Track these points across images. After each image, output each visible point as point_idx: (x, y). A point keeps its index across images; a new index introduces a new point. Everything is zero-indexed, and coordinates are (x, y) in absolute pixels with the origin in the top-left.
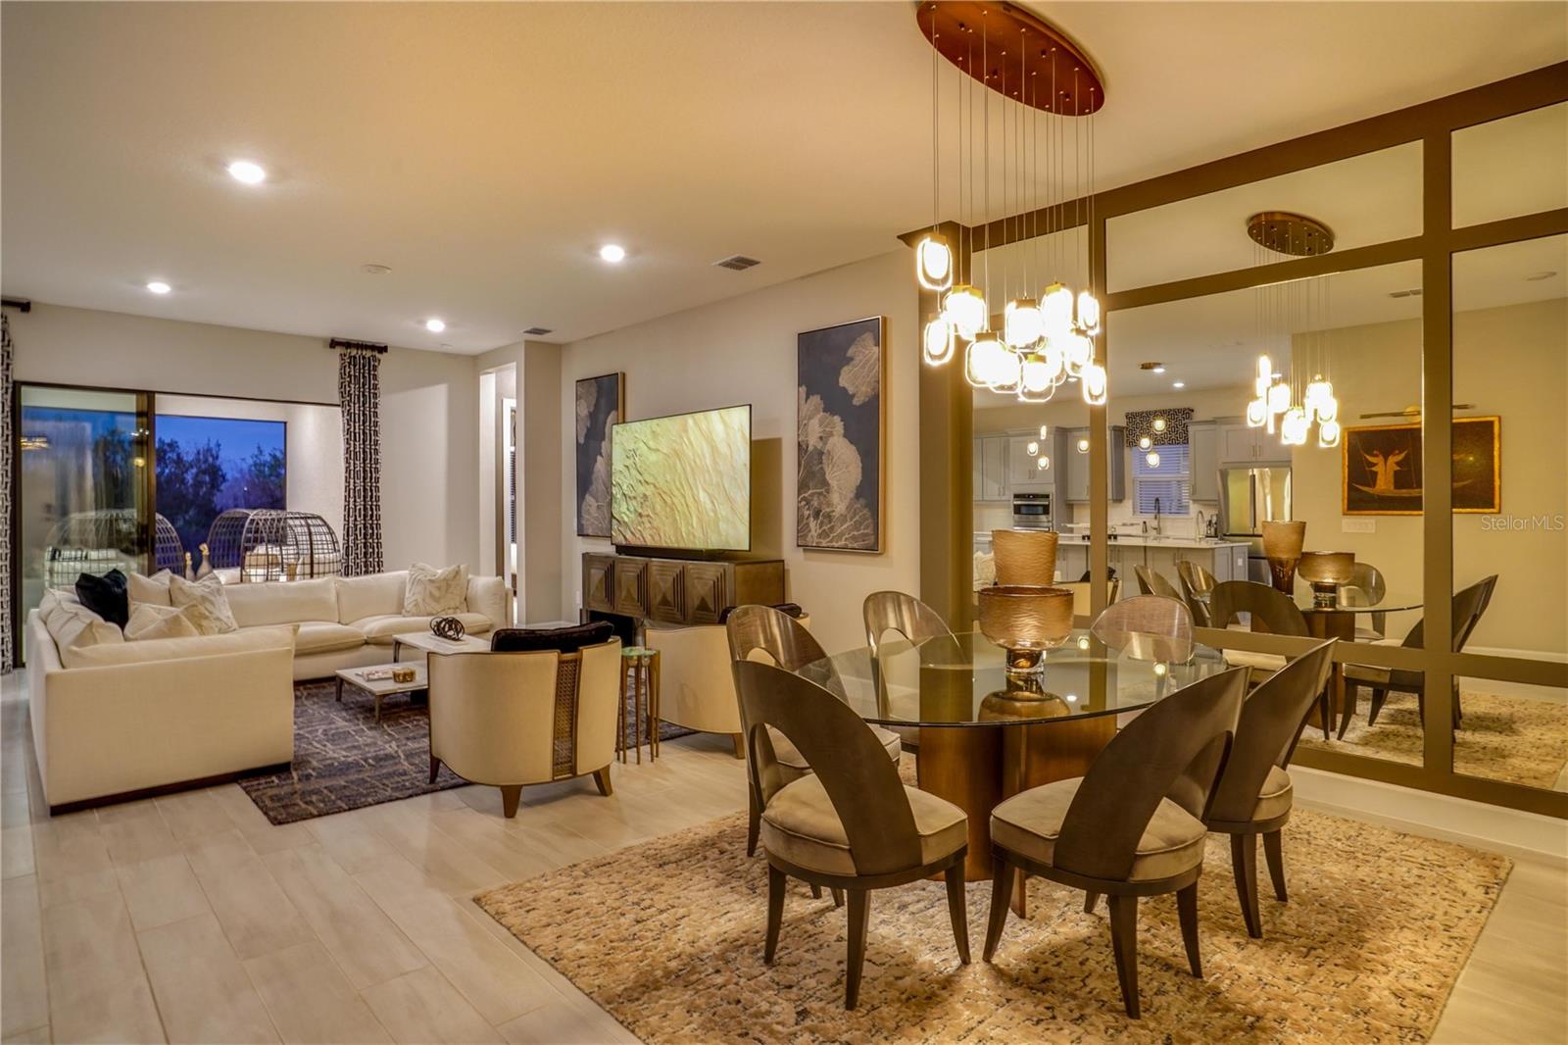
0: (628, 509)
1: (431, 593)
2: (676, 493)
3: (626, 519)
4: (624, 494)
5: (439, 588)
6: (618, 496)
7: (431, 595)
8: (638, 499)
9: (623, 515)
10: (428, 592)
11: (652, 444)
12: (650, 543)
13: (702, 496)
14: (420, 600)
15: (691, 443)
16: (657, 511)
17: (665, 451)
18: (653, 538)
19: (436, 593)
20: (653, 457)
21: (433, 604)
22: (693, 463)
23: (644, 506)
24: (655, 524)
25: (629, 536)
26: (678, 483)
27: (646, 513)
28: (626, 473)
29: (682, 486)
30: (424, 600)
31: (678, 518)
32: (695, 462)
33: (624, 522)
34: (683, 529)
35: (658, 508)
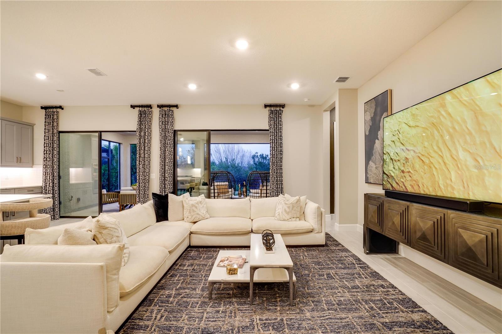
0: (394, 168)
1: (285, 209)
2: (433, 154)
3: (393, 174)
4: (392, 159)
5: (289, 207)
6: (387, 160)
7: (285, 211)
8: (402, 161)
9: (391, 172)
10: (284, 209)
11: (411, 123)
12: (410, 190)
13: (462, 155)
14: (281, 213)
15: (449, 114)
16: (417, 169)
17: (423, 126)
18: (412, 186)
19: (288, 210)
20: (413, 131)
21: (286, 215)
22: (451, 130)
23: (406, 165)
24: (415, 177)
25: (394, 185)
26: (435, 148)
27: (407, 170)
28: (393, 145)
29: (440, 150)
30: (282, 212)
31: (435, 173)
32: (454, 128)
33: (392, 176)
34: (441, 182)
35: (417, 166)
